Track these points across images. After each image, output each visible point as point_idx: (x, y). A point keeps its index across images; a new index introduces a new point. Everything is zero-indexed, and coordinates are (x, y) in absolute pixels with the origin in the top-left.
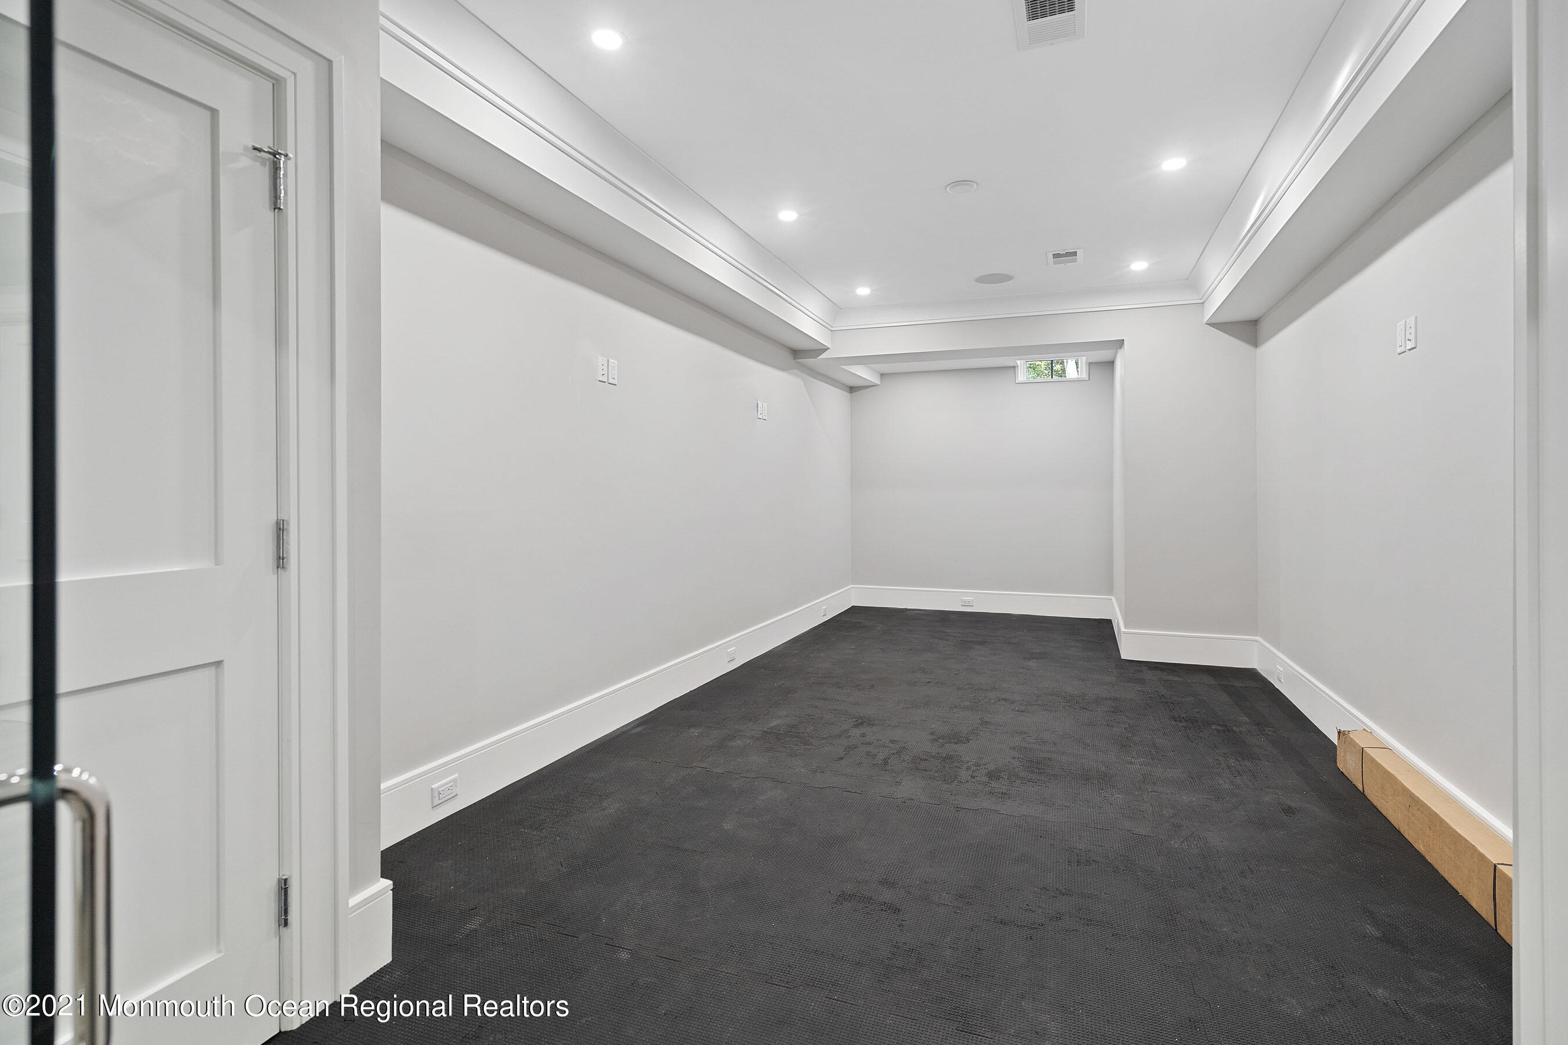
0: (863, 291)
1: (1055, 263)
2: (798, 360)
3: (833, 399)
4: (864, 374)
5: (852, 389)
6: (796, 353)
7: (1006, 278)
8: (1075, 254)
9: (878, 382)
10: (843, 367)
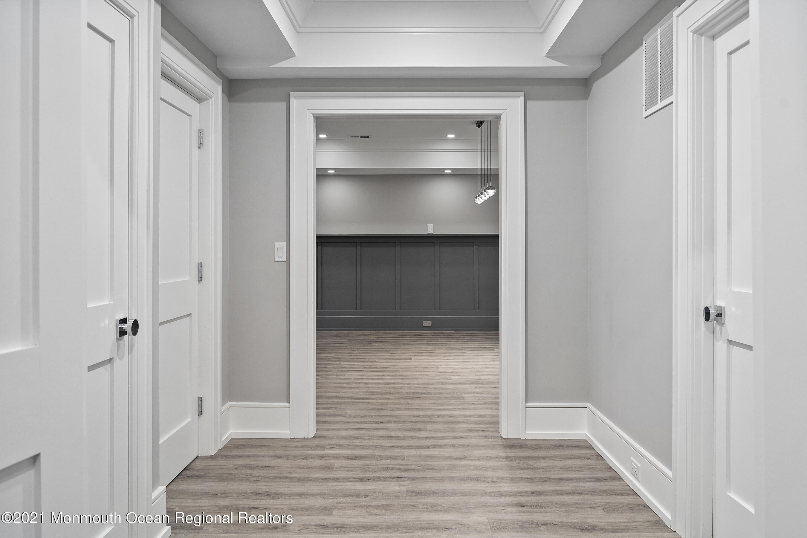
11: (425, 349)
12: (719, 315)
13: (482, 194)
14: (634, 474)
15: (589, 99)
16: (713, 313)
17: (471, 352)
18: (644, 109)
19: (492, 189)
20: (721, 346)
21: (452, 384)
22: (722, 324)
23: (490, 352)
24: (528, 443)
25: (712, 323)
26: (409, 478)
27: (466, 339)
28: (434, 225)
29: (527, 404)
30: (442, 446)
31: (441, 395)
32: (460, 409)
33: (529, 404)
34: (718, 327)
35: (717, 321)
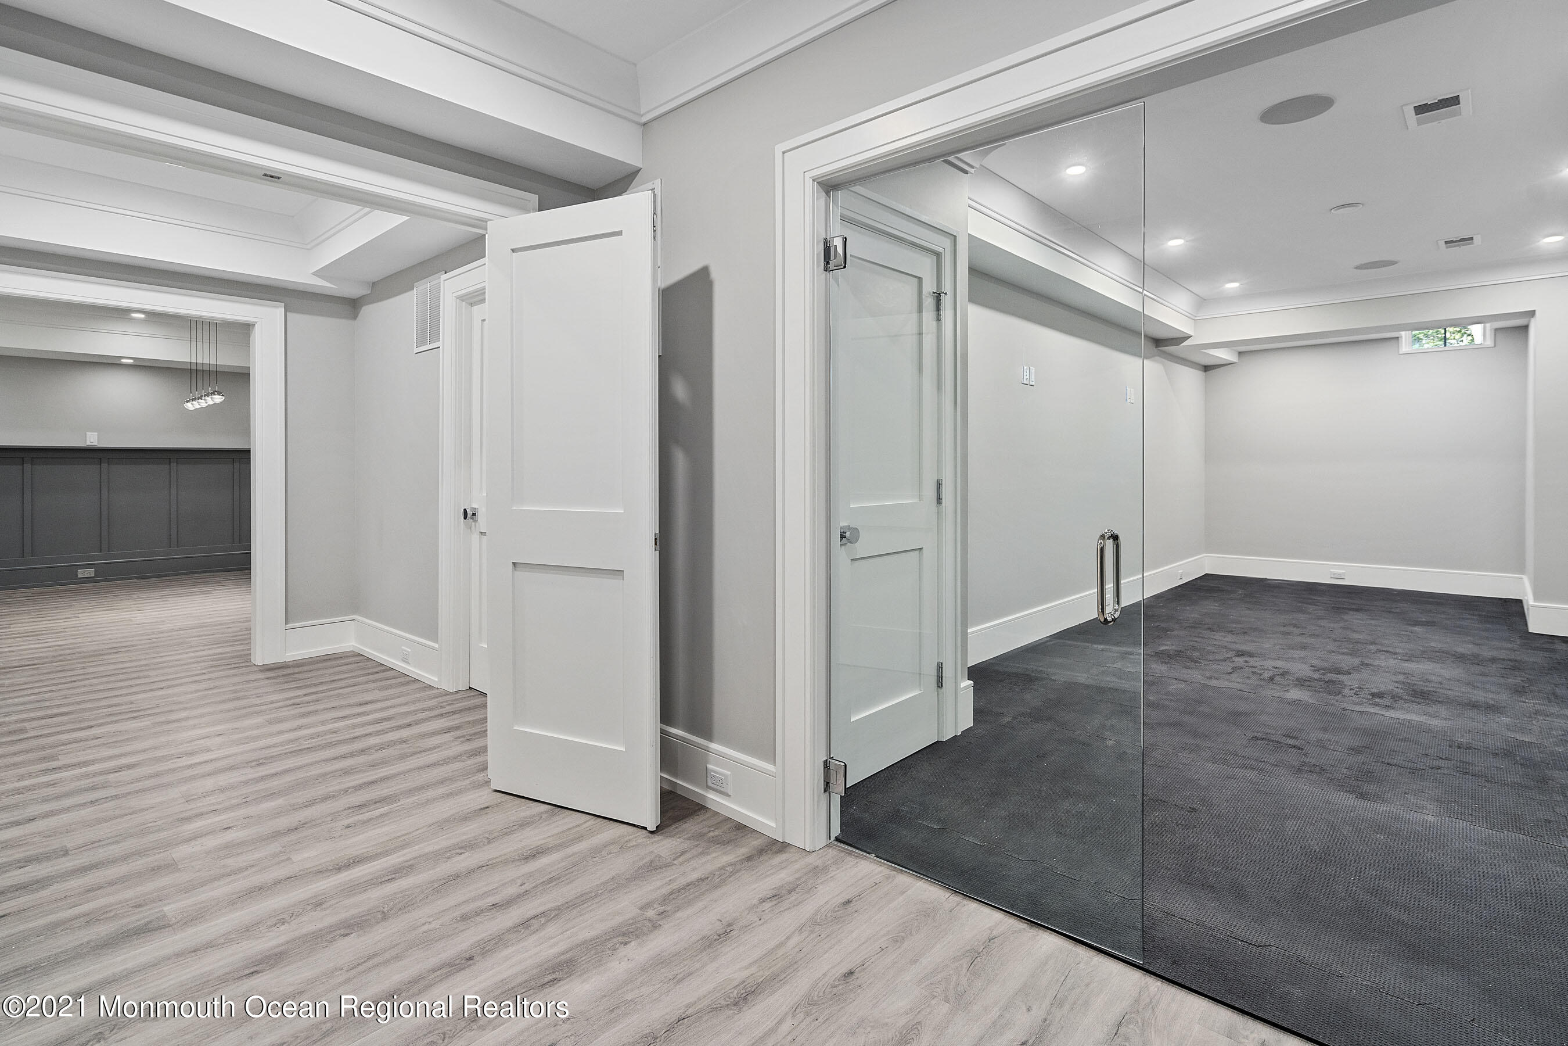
0: (1232, 286)
1: (1447, 248)
2: (1159, 348)
3: (1189, 379)
4: (1224, 355)
5: (1206, 368)
6: (1158, 342)
7: (1392, 263)
8: (1472, 239)
9: (1237, 361)
10: (1206, 351)
11: (96, 604)
12: (474, 515)
13: (200, 398)
14: (405, 661)
15: (357, 319)
16: (470, 513)
17: (176, 599)
18: (416, 346)
19: (219, 394)
20: (475, 537)
21: (162, 632)
22: (476, 521)
23: (205, 596)
24: (288, 663)
25: (469, 520)
26: (149, 715)
27: (161, 587)
28: (98, 434)
29: (287, 626)
30: (181, 685)
31: (153, 645)
32: (187, 653)
33: (290, 626)
34: (473, 523)
35: (473, 519)
